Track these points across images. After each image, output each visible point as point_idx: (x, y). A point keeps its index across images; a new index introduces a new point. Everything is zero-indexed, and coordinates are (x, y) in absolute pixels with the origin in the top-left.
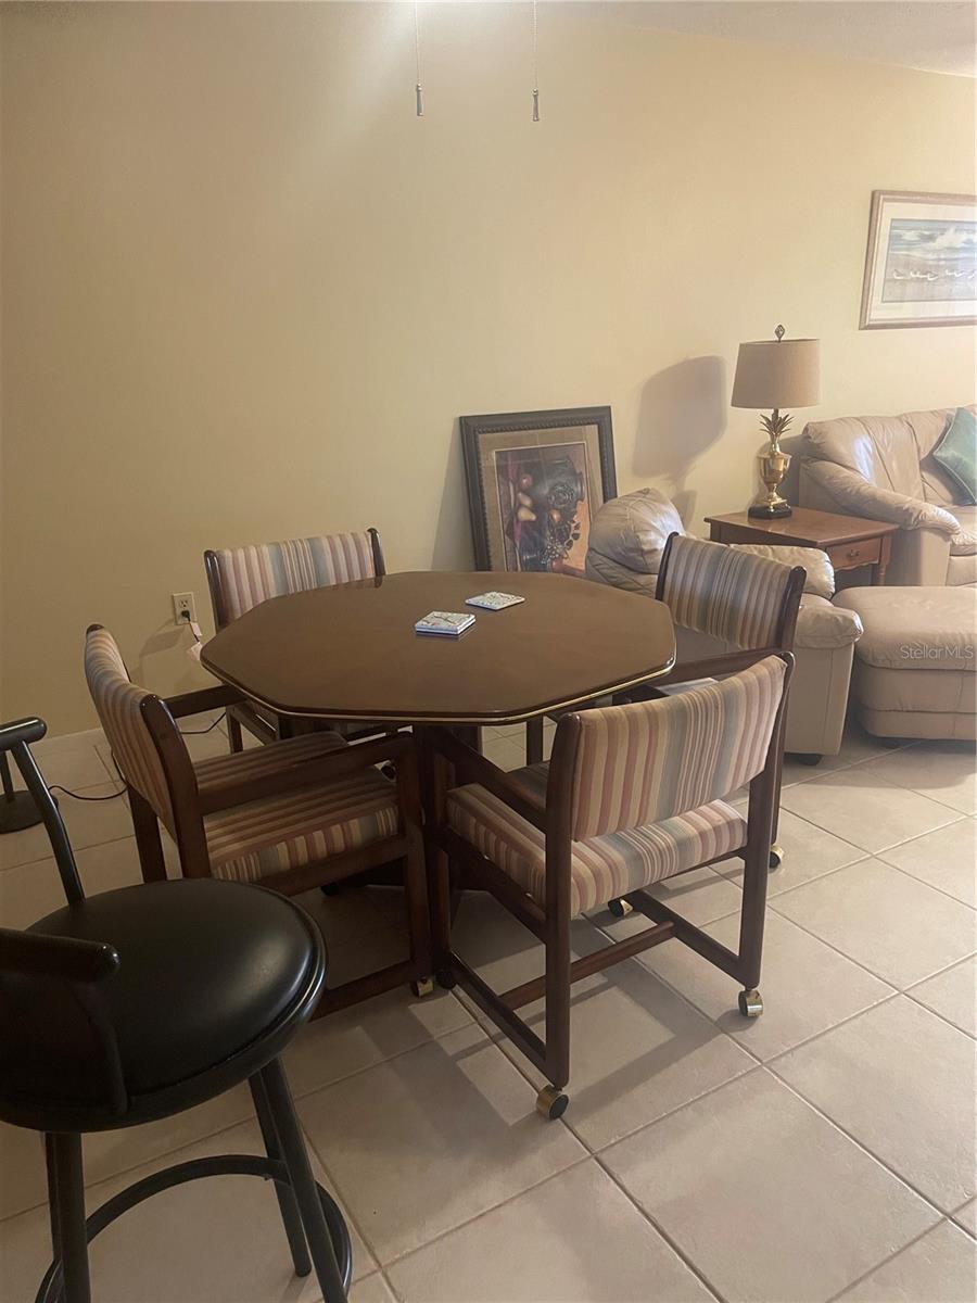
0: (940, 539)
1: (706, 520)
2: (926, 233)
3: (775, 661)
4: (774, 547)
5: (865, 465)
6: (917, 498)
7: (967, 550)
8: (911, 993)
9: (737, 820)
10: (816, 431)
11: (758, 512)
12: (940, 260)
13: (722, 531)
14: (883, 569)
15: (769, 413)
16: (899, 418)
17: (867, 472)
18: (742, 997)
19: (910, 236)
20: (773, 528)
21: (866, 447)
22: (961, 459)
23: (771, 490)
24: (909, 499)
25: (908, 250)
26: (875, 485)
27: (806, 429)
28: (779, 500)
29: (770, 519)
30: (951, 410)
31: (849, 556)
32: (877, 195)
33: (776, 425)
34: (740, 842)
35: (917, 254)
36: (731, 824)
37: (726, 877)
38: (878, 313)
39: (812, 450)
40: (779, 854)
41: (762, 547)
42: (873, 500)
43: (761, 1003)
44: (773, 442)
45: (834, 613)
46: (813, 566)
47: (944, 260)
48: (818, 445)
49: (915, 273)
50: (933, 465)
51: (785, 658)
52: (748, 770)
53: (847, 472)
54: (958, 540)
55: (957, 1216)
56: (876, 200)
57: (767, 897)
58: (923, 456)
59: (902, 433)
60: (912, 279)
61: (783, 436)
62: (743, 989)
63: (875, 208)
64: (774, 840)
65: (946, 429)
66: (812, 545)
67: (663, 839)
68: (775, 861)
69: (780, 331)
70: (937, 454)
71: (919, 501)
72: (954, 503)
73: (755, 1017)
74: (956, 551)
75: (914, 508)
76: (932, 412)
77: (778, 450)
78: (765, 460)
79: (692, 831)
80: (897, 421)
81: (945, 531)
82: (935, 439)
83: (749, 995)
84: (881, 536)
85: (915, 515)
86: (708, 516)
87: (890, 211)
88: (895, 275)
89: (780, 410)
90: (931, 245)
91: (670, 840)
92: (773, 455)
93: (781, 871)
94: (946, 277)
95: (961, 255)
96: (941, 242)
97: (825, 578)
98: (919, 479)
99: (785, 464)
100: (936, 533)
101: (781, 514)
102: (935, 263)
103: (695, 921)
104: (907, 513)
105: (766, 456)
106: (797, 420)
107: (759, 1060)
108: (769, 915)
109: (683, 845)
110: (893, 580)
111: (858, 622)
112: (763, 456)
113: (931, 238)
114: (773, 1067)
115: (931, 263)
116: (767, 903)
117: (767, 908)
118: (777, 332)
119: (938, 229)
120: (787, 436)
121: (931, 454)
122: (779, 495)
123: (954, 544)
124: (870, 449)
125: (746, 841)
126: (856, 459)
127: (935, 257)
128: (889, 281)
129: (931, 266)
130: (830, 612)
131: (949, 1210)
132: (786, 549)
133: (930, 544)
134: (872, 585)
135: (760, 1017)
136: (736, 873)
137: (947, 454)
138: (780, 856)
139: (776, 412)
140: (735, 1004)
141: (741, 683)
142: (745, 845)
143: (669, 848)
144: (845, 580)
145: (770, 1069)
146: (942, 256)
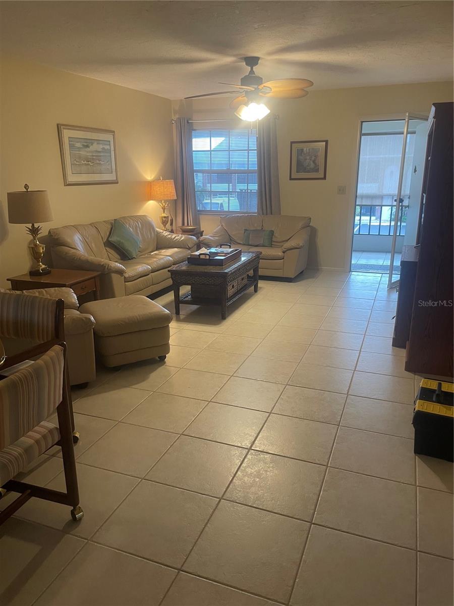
0: (119, 276)
1: (8, 280)
2: (85, 144)
3: (57, 348)
4: (46, 289)
5: (80, 246)
6: (106, 259)
7: (131, 279)
8: (146, 478)
9: (53, 428)
10: (54, 233)
11: (34, 273)
12: (93, 156)
13: (17, 284)
14: (98, 292)
15: (30, 226)
16: (91, 224)
17: (82, 249)
18: (73, 513)
19: (78, 145)
20: (44, 280)
21: (79, 239)
22: (120, 241)
23: (39, 262)
24: (103, 260)
25: (79, 151)
26: (86, 255)
27: (49, 232)
28: (43, 266)
29: (40, 275)
30: (112, 220)
31: (82, 288)
32: (59, 126)
33: (34, 231)
34: (57, 438)
35: (83, 153)
36: (51, 431)
37: (53, 456)
38: (71, 179)
39: (54, 242)
40: (77, 435)
41: (40, 290)
42: (87, 261)
43: (82, 512)
44: (34, 239)
45: (81, 316)
46: (66, 296)
47: (95, 156)
48: (57, 239)
49: (84, 161)
50: (109, 244)
51: (62, 345)
52: (55, 403)
53: (73, 251)
54: (126, 275)
55: (183, 568)
56: (60, 129)
57: (75, 459)
58: (104, 241)
59: (94, 231)
60: (83, 164)
61: (39, 236)
62: (72, 508)
63: (60, 132)
64: (73, 429)
65: (112, 229)
66: (64, 286)
67: (16, 450)
68: (76, 440)
69: (26, 186)
70: (110, 239)
71: (107, 261)
72: (122, 260)
73: (80, 519)
74: (127, 280)
75: (106, 264)
76: (104, 221)
77: (38, 243)
78: (32, 248)
79: (31, 441)
80: (90, 226)
81: (120, 272)
82: (108, 234)
83: (75, 510)
84: (94, 278)
85: (107, 267)
86: (8, 278)
87: (67, 134)
88: (75, 162)
89: (35, 224)
90: (88, 149)
91: (20, 450)
92: (36, 245)
93: (80, 443)
94: (97, 163)
95: (102, 154)
96: (92, 148)
97: (73, 301)
98: (105, 250)
99: (43, 249)
100: (117, 274)
101: (46, 273)
102: (92, 157)
103: (41, 485)
104: (103, 267)
105: (32, 246)
106: (45, 228)
107: (86, 539)
108: (78, 467)
109: (28, 450)
110: (103, 297)
111: (92, 318)
112: (30, 246)
113: (87, 146)
114: (94, 540)
115: (89, 157)
116: (76, 461)
117: (76, 463)
118: (25, 188)
119: (90, 143)
120: (41, 236)
121: (108, 239)
122: (43, 264)
123: (125, 277)
124: (81, 238)
125: (60, 436)
126: (77, 245)
127: (91, 155)
128: (73, 164)
129: (90, 158)
130: (79, 316)
131: (179, 567)
132: (52, 290)
133: (116, 279)
134: (95, 300)
135: (83, 518)
136: (58, 452)
137: (113, 239)
138: (78, 436)
139: (33, 225)
140: (70, 517)
141: (43, 362)
142: (60, 439)
143: (20, 454)
144: (82, 300)
145: (93, 541)
146: (94, 155)
